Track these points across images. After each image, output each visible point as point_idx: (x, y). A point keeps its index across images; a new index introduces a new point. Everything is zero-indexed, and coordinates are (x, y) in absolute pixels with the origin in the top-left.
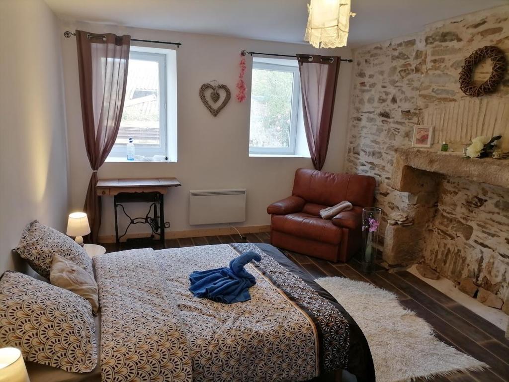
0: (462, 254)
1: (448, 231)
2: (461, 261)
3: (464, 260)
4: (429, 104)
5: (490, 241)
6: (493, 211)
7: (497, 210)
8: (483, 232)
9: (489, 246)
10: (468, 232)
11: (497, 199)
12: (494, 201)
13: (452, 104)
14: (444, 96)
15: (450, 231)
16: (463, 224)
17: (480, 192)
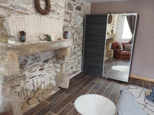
0: (25, 88)
1: (15, 84)
2: (25, 91)
3: (27, 90)
4: (11, 14)
5: (34, 74)
6: (32, 63)
7: (33, 62)
8: (31, 72)
9: (35, 75)
10: (24, 78)
11: (32, 57)
12: (31, 59)
13: (27, 16)
14: (20, 10)
15: (16, 83)
16: (21, 76)
17: (26, 58)
